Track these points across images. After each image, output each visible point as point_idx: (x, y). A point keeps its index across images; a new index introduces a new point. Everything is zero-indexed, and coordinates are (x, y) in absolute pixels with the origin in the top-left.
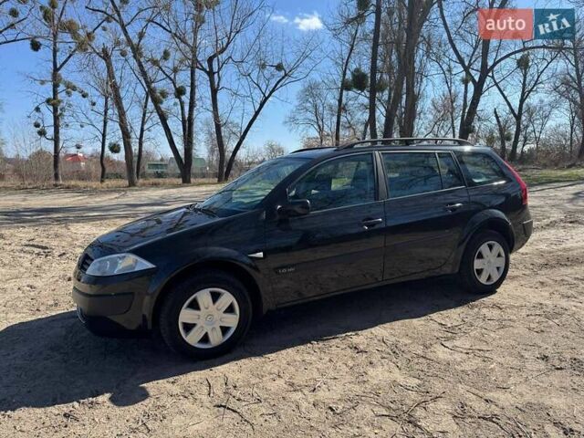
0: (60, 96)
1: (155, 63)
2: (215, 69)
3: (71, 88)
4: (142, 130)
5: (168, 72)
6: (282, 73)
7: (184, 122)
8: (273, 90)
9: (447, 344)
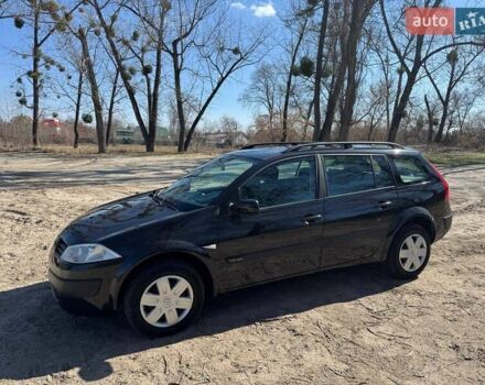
0: (40, 70)
1: (126, 43)
2: (179, 51)
3: (49, 62)
4: (112, 103)
5: (137, 51)
6: (238, 57)
7: (149, 96)
8: (230, 72)
9: (372, 329)
